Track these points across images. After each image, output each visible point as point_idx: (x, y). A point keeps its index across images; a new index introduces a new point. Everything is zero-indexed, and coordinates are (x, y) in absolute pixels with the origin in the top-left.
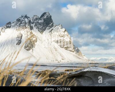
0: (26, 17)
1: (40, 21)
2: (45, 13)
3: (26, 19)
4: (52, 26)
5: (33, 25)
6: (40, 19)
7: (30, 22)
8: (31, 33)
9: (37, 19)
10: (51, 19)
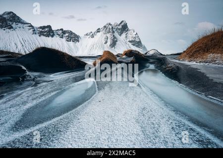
0: (110, 24)
1: (119, 27)
2: (123, 21)
3: (110, 26)
4: (128, 30)
5: (114, 30)
6: (119, 25)
7: (112, 28)
8: (114, 36)
9: (117, 26)
10: (127, 26)
